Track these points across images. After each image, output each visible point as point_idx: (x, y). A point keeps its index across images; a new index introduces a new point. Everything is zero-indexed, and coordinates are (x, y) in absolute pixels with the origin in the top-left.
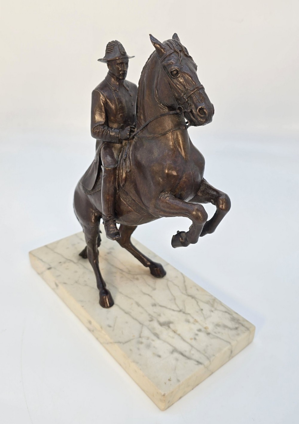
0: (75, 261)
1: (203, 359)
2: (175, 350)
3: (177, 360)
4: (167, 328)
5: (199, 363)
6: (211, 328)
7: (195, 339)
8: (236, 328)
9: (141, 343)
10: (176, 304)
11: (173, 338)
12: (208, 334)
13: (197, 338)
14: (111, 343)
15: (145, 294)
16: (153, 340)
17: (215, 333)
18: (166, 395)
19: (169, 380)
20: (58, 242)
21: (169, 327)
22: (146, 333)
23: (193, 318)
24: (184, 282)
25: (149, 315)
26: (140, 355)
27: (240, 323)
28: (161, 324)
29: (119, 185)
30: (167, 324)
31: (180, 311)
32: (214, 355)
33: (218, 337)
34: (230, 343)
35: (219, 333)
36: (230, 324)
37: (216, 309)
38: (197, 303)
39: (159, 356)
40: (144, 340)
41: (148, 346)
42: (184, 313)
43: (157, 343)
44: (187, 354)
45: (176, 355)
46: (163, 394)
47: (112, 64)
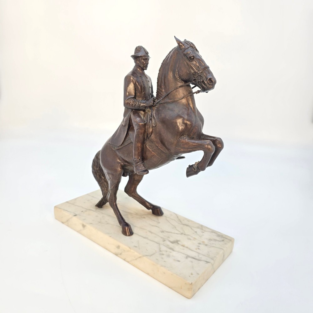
0: (94, 210)
1: (209, 260)
2: (188, 257)
3: (192, 262)
4: (177, 244)
5: (207, 262)
6: (206, 242)
7: (199, 249)
8: (223, 241)
9: (163, 254)
10: (177, 230)
11: (184, 249)
12: (206, 245)
13: (199, 248)
14: (140, 257)
15: (153, 226)
16: (170, 252)
17: (210, 244)
18: (193, 283)
19: (192, 274)
21: (178, 243)
22: (163, 248)
23: (192, 237)
24: (178, 217)
25: (162, 238)
26: (165, 261)
27: (224, 238)
28: (173, 242)
29: (147, 136)
30: (176, 242)
31: (182, 234)
32: (215, 257)
33: (213, 247)
34: (223, 249)
35: (213, 244)
36: (218, 238)
37: (205, 231)
38: (191, 228)
39: (179, 261)
40: (164, 253)
41: (168, 256)
42: (185, 235)
43: (174, 253)
44: (197, 258)
45: (189, 259)
46: (191, 283)
47: (140, 59)
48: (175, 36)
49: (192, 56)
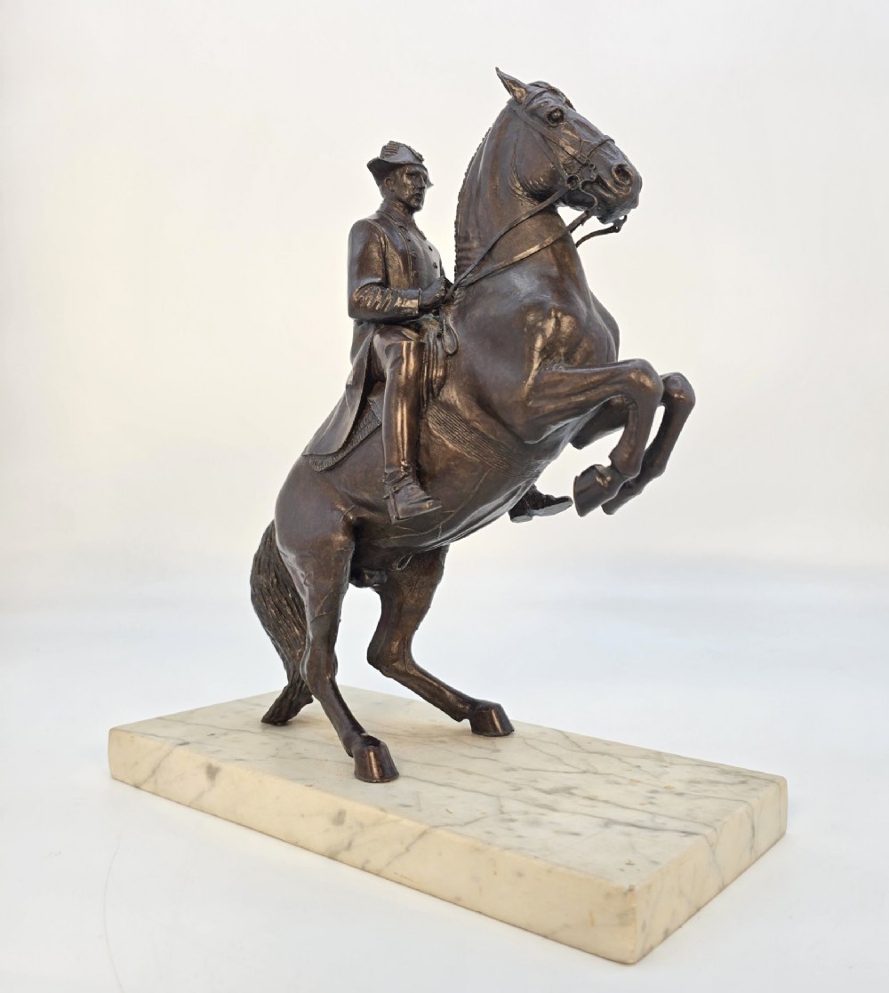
1: (693, 828)
2: (609, 823)
3: (627, 834)
4: (567, 795)
5: (687, 833)
6: (679, 787)
7: (651, 803)
8: (743, 782)
9: (512, 820)
10: (567, 765)
11: (593, 807)
12: (681, 794)
13: (654, 801)
14: (423, 834)
15: (474, 758)
16: (542, 814)
17: (695, 791)
18: (637, 888)
19: (630, 864)
20: (192, 712)
21: (572, 794)
22: (515, 806)
23: (624, 778)
24: (567, 737)
25: (507, 783)
26: (520, 837)
27: (744, 776)
28: (548, 792)
29: (430, 390)
30: (568, 791)
31: (585, 772)
32: (719, 820)
33: (708, 797)
34: (745, 802)
35: (705, 791)
36: (722, 778)
37: (672, 764)
38: (620, 759)
39: (576, 834)
40: (516, 816)
41: (535, 823)
42: (595, 773)
43: (555, 817)
44: (648, 824)
45: (619, 828)
46: (627, 887)
47: (396, 176)
48: (497, 69)
49: (555, 111)
